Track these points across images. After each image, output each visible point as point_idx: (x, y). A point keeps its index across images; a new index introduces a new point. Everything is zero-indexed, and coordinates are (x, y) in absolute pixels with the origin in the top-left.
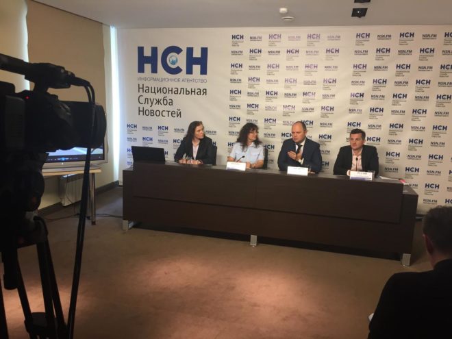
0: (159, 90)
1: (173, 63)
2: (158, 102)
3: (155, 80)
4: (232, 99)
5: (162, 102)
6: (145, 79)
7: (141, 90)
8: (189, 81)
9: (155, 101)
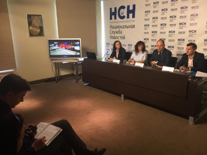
0: (117, 27)
1: (122, 14)
2: (117, 32)
3: (116, 22)
4: (145, 29)
5: (118, 32)
6: (112, 22)
7: (111, 27)
8: (128, 21)
9: (116, 32)
